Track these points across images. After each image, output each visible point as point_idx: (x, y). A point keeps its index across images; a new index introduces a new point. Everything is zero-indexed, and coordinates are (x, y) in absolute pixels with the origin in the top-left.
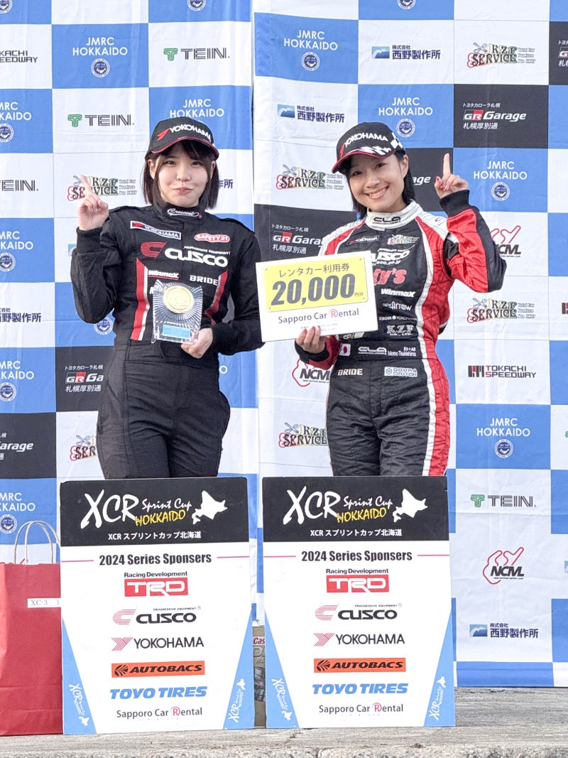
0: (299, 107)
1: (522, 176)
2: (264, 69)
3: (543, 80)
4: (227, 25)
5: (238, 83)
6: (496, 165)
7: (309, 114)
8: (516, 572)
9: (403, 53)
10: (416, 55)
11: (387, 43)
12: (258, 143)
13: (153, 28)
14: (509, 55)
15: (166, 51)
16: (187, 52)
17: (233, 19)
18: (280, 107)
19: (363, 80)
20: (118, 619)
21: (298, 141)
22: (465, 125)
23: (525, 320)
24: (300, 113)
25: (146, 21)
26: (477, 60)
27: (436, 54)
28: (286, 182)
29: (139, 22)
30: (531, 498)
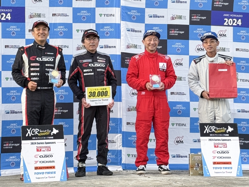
0: (131, 29)
1: (183, 46)
2: (123, 19)
3: (188, 24)
4: (114, 8)
5: (117, 23)
6: (177, 44)
7: (133, 31)
8: (182, 142)
9: (155, 16)
10: (159, 17)
11: (152, 14)
12: (122, 37)
13: (97, 9)
14: (180, 17)
15: (100, 14)
16: (105, 15)
17: (116, 7)
18: (127, 29)
19: (146, 22)
20: (35, 157)
21: (131, 37)
22: (170, 34)
23: (184, 81)
24: (131, 30)
25: (95, 7)
26: (173, 18)
27: (163, 17)
28: (128, 47)
29: (93, 7)
30: (185, 124)
